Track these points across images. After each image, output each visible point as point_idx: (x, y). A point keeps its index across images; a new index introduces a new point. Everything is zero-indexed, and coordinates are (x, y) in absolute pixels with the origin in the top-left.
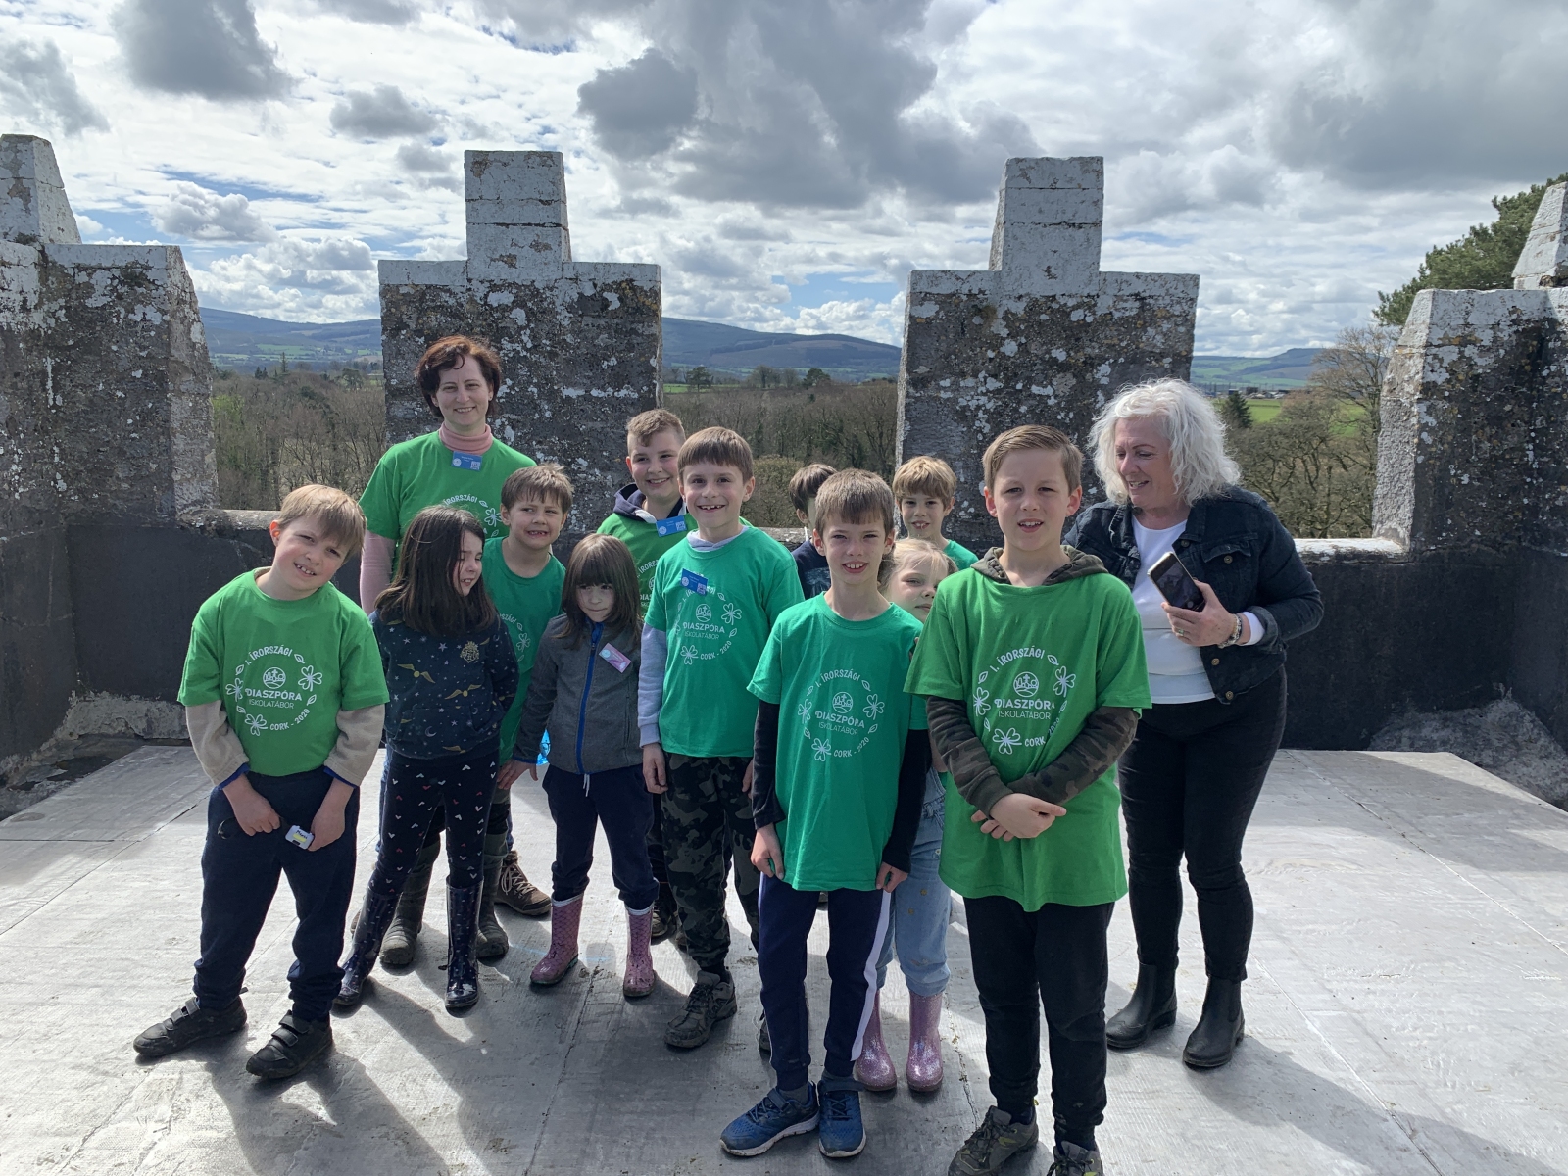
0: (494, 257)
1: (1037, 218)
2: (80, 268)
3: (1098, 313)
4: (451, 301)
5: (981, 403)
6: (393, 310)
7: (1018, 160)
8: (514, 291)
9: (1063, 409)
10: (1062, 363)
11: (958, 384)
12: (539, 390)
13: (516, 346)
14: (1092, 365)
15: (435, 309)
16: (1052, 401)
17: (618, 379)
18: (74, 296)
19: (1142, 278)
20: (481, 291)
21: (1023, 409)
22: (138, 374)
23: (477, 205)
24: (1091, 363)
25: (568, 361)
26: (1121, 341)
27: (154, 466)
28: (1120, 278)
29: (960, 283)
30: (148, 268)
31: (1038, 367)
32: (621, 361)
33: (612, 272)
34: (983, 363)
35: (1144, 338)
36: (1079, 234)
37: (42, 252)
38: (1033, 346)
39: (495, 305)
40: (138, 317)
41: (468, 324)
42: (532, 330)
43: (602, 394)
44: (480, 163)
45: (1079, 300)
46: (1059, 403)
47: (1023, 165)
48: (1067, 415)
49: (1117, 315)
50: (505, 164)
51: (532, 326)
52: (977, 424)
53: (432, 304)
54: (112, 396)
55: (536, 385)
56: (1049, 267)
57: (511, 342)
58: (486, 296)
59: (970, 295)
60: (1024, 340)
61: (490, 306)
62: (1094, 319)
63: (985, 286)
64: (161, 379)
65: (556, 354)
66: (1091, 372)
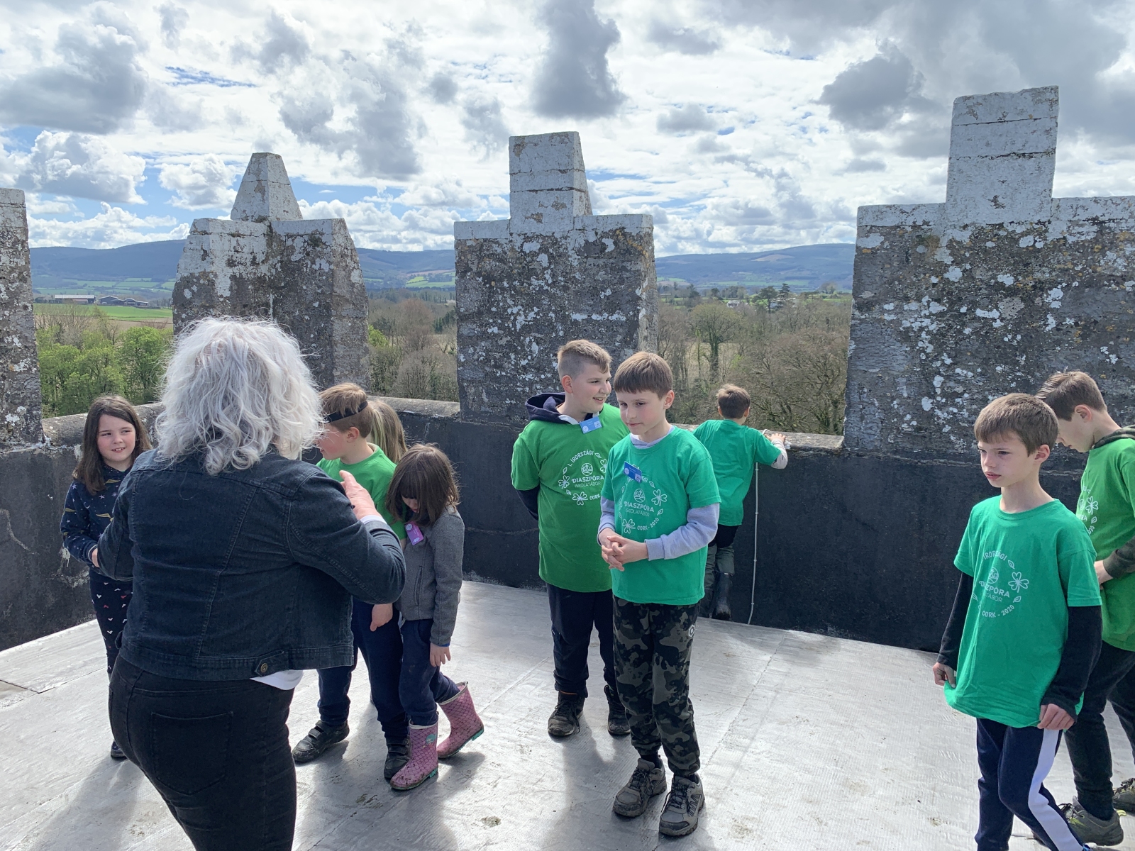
0: (527, 216)
1: (984, 152)
2: (289, 236)
3: (1050, 239)
4: (499, 250)
5: (924, 324)
6: (463, 258)
7: (966, 98)
8: (541, 241)
9: (1009, 332)
10: (1009, 287)
11: (902, 306)
12: (556, 316)
13: (540, 282)
14: (1042, 289)
15: (488, 256)
16: (998, 324)
17: (612, 307)
18: (285, 254)
19: (1102, 202)
20: (518, 241)
21: (967, 331)
22: (316, 304)
23: (517, 177)
24: (1041, 287)
25: (576, 293)
26: (1076, 265)
27: (323, 365)
28: (1076, 204)
29: (904, 216)
30: (322, 234)
31: (983, 291)
32: (614, 292)
33: (609, 222)
34: (927, 289)
35: (1102, 262)
36: (1030, 164)
37: (270, 227)
38: (978, 272)
39: (528, 252)
40: (316, 267)
41: (510, 267)
42: (552, 270)
43: (600, 318)
44: (519, 145)
45: (1029, 227)
46: (1005, 326)
47: (970, 103)
48: (1014, 338)
49: (1071, 240)
50: (536, 145)
51: (552, 267)
52: (920, 344)
53: (487, 253)
54: (302, 319)
55: (554, 312)
56: (996, 197)
57: (538, 279)
58: (522, 245)
59: (914, 226)
60: (968, 267)
61: (525, 253)
62: (1046, 244)
63: (928, 218)
64: (328, 307)
65: (568, 288)
66: (1041, 296)
